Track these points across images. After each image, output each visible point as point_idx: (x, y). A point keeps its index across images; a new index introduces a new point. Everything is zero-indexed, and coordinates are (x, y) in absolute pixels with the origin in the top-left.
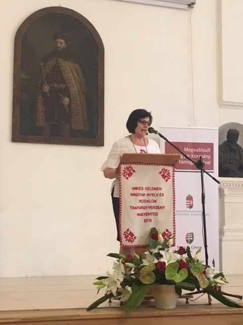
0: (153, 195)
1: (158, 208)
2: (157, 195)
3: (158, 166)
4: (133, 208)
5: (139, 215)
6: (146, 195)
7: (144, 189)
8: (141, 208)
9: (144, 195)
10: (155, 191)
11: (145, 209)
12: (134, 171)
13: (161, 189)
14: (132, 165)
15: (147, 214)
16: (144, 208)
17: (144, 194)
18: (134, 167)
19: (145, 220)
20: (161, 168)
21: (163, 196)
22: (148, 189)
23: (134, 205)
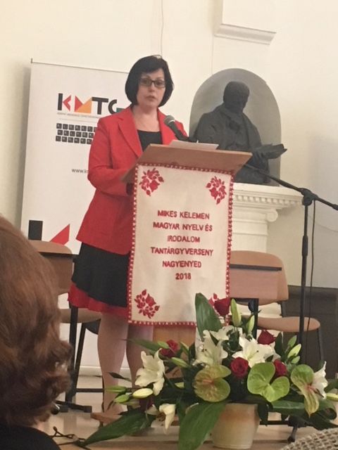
0: (194, 227)
1: (201, 252)
2: (201, 229)
3: (205, 173)
4: (157, 250)
5: (166, 264)
6: (181, 226)
7: (178, 214)
8: (171, 251)
9: (176, 226)
10: (199, 219)
11: (178, 253)
12: (161, 180)
13: (208, 216)
14: (158, 169)
15: (182, 264)
16: (177, 251)
17: (178, 225)
18: (162, 171)
19: (177, 274)
20: (209, 176)
21: (211, 230)
22: (185, 215)
23: (159, 246)
